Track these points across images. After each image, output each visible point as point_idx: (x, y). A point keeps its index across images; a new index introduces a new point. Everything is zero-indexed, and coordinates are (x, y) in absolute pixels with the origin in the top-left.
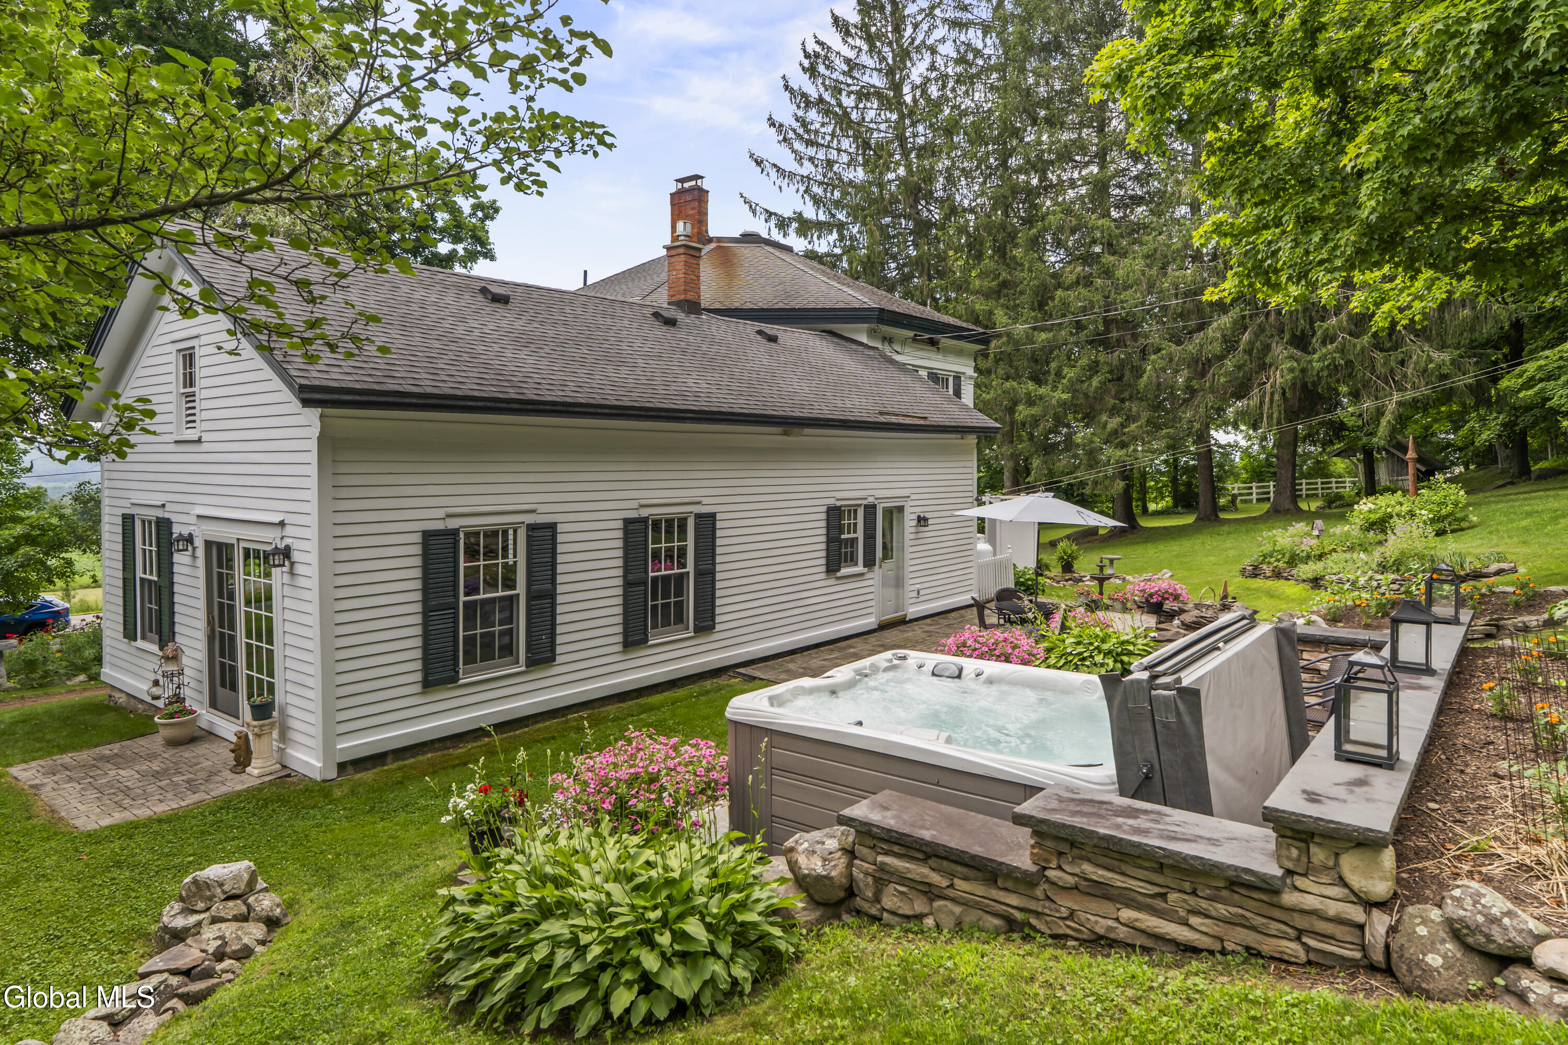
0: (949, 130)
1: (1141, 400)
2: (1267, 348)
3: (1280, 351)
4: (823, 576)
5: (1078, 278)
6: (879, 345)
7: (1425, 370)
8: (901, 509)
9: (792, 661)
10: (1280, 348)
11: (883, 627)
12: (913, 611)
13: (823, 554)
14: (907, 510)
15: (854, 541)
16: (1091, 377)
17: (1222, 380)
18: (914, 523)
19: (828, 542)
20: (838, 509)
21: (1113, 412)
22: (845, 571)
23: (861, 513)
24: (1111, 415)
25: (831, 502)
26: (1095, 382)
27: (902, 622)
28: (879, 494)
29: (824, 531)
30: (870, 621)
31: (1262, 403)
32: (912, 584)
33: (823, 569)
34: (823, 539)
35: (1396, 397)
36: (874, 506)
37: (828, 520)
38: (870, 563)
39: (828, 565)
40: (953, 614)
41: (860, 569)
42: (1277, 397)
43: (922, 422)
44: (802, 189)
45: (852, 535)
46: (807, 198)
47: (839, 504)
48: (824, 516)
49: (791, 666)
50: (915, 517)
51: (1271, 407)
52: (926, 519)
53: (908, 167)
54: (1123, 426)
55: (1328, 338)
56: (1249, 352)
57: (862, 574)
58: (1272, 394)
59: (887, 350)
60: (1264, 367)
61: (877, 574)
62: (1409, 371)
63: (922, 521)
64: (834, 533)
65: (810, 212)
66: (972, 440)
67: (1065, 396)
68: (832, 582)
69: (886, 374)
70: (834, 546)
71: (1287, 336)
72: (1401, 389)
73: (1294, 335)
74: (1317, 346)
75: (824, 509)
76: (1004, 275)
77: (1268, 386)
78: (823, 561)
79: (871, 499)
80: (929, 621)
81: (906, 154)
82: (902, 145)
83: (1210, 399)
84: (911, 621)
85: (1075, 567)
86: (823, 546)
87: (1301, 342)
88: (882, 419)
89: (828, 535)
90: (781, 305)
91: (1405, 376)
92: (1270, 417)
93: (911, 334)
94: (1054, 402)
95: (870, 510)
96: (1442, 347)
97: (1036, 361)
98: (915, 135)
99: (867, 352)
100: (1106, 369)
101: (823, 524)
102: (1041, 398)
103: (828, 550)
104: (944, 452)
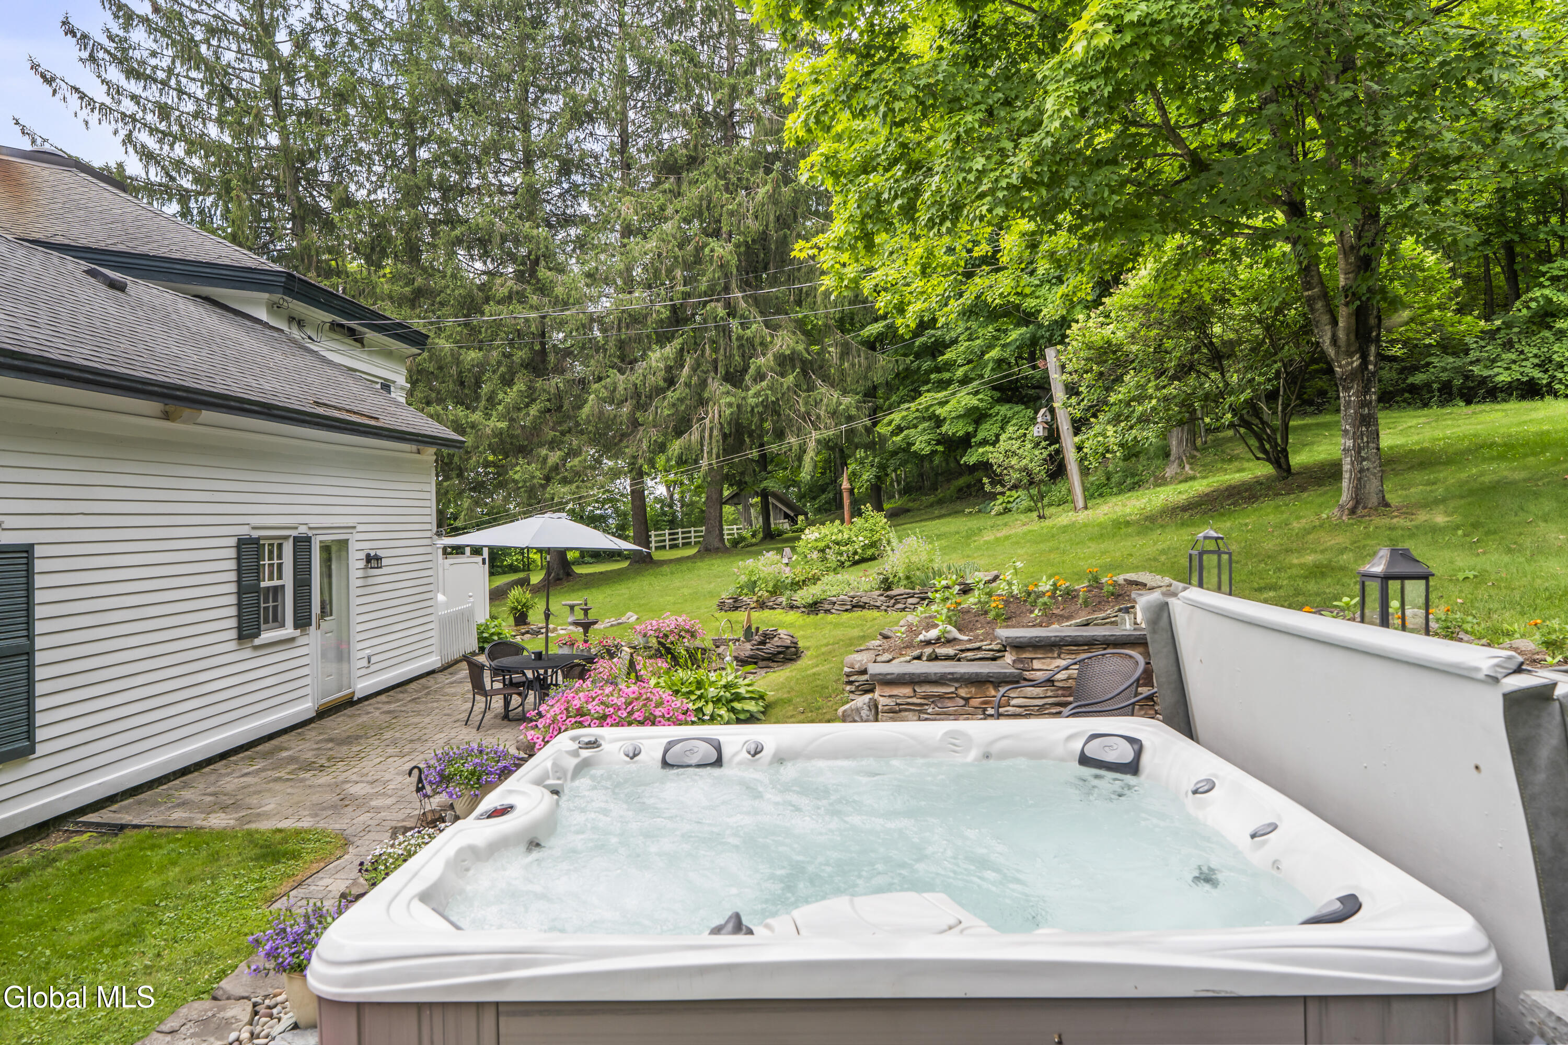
0: (342, 97)
1: (582, 432)
2: (703, 384)
3: (716, 387)
4: (233, 645)
5: (510, 292)
6: (283, 326)
7: (835, 413)
8: (343, 544)
9: (186, 786)
10: (716, 384)
11: (324, 713)
12: (363, 686)
13: (233, 611)
14: (353, 546)
15: (277, 591)
16: (527, 406)
17: (666, 412)
18: (362, 564)
19: (240, 593)
20: (256, 541)
21: (553, 445)
22: (267, 636)
23: (288, 548)
24: (552, 449)
25: (244, 531)
26: (533, 411)
27: (350, 703)
28: (314, 521)
29: (233, 576)
30: (305, 708)
31: (702, 438)
32: (359, 650)
33: (233, 634)
34: (233, 588)
35: (815, 435)
36: (308, 540)
37: (239, 559)
38: (302, 622)
39: (240, 628)
40: (413, 686)
41: (288, 631)
42: (715, 433)
43: (373, 423)
44: (123, 133)
45: (276, 583)
46: (131, 149)
47: (255, 534)
48: (232, 553)
49: (187, 794)
50: (362, 555)
51: (710, 444)
52: (378, 559)
53: (284, 135)
54: (564, 460)
55: (760, 377)
56: (688, 385)
57: (293, 639)
58: (711, 429)
59: (296, 333)
60: (702, 402)
61: (314, 639)
62: (822, 413)
63: (373, 560)
64: (248, 580)
65: (134, 167)
66: (429, 454)
67: (503, 425)
68: (247, 653)
69: (300, 361)
70: (248, 598)
71: (721, 370)
72: (817, 428)
73: (727, 373)
74: (749, 383)
75: (233, 542)
76: (419, 281)
77: (707, 421)
78: (233, 623)
79: (303, 530)
80: (383, 698)
81: (281, 116)
82: (277, 105)
83: (655, 435)
84: (360, 700)
85: (529, 619)
86: (233, 600)
87: (734, 378)
88: (320, 411)
89: (239, 581)
90: (121, 248)
91: (818, 417)
92: (710, 453)
93: (328, 317)
94: (488, 431)
95: (302, 544)
96: (845, 392)
97: (462, 384)
98: (294, 96)
99: (268, 332)
100: (544, 396)
101: (232, 565)
102: (473, 426)
103: (239, 605)
104: (395, 466)
